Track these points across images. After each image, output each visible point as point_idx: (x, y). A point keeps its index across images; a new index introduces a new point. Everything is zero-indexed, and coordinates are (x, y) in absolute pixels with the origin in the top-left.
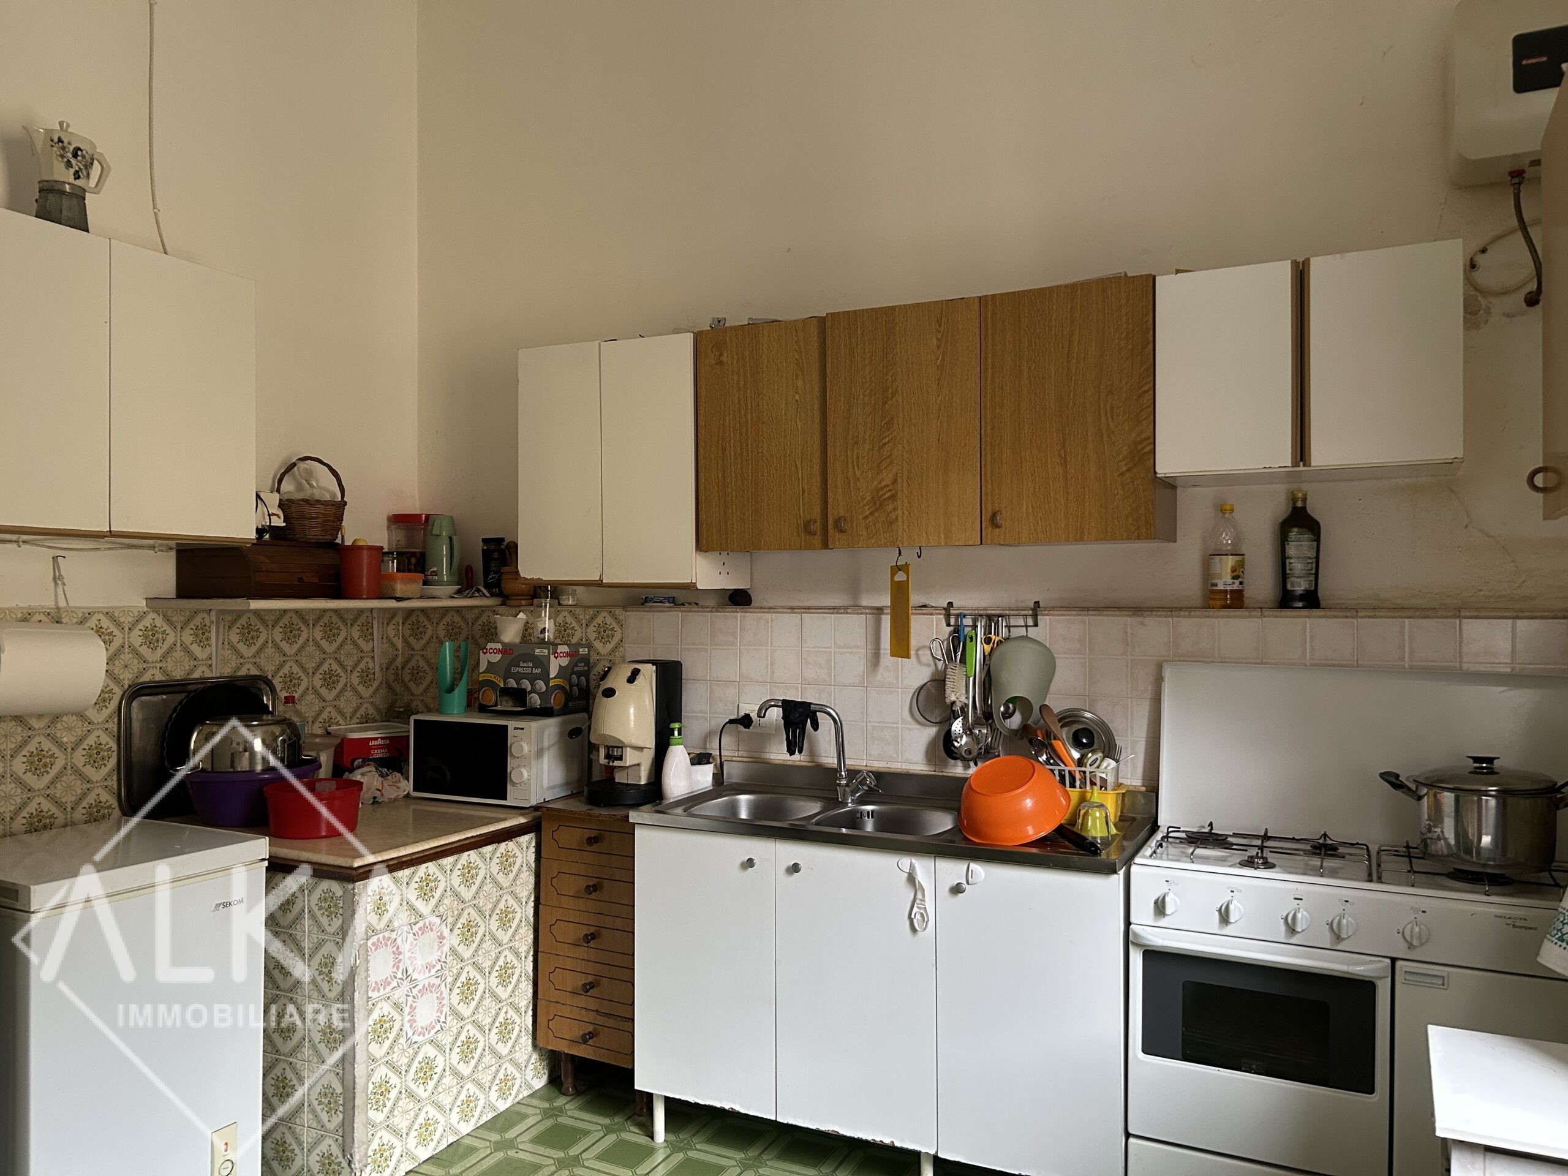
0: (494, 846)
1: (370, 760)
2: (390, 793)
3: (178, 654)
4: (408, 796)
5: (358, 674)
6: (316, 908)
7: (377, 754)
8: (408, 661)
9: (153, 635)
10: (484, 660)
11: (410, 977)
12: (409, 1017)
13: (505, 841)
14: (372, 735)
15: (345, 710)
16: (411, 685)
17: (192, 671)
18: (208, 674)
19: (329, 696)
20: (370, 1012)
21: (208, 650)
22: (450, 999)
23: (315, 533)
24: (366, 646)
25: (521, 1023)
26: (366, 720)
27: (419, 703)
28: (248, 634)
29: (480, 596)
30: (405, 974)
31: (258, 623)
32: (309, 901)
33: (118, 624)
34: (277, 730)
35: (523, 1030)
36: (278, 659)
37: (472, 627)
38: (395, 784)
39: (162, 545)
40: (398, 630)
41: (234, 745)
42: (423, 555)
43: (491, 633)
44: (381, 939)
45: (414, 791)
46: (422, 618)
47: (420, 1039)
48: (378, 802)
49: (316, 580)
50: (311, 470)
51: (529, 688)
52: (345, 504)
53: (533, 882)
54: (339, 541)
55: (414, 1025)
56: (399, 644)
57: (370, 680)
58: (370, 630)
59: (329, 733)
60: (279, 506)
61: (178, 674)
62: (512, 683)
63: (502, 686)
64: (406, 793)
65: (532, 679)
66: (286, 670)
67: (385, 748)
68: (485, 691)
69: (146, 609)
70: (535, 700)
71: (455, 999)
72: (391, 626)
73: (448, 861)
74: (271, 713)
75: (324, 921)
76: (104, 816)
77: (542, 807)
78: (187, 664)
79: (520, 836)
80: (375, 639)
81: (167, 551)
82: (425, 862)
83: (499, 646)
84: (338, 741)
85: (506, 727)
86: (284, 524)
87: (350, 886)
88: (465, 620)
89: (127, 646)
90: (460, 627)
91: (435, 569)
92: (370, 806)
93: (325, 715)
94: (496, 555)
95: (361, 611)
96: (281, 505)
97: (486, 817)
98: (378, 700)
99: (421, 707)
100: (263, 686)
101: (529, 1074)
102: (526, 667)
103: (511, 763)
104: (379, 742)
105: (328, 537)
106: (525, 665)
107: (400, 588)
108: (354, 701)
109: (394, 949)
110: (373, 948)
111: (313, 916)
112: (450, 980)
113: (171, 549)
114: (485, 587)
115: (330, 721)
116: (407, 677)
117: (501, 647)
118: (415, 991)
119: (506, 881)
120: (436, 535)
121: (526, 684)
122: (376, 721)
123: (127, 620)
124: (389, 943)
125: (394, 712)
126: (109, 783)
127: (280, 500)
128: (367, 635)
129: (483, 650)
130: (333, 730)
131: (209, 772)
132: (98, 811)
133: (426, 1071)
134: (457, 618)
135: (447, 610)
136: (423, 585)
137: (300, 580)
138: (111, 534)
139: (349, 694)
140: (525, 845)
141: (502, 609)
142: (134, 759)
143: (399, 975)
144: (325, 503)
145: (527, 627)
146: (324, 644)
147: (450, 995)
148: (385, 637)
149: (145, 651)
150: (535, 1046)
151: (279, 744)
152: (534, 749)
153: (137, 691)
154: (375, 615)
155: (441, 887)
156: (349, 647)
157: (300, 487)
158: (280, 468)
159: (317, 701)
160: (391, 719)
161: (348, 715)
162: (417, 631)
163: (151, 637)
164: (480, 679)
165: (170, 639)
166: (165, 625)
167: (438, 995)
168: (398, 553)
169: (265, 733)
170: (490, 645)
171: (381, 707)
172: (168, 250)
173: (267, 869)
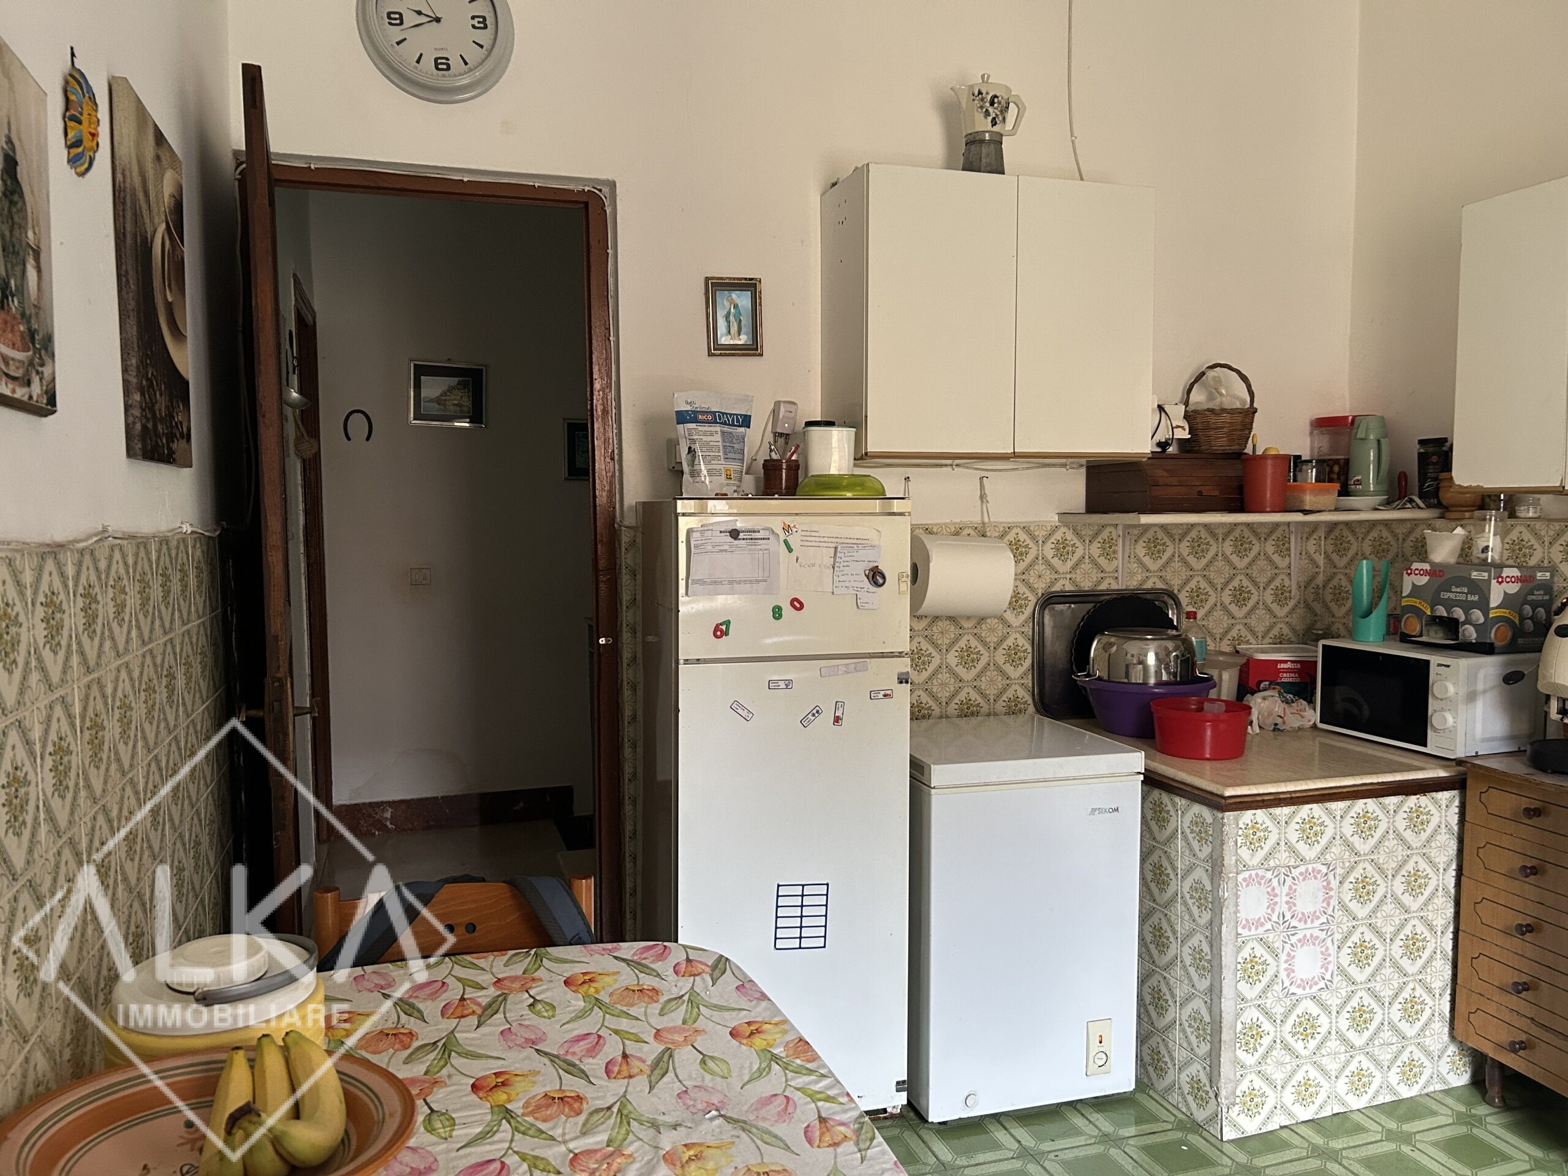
0: (1401, 798)
1: (1278, 684)
2: (1293, 722)
3: (1086, 566)
4: (1314, 726)
5: (1272, 592)
6: (1188, 831)
7: (1286, 678)
8: (1329, 580)
9: (1064, 548)
10: (1408, 582)
11: (1288, 923)
12: (1286, 965)
13: (1415, 794)
14: (1283, 657)
15: (1256, 629)
16: (1332, 605)
17: (1099, 583)
18: (1114, 586)
19: (1239, 612)
20: (1239, 949)
21: (1115, 563)
22: (1338, 957)
23: (1221, 443)
24: (1281, 563)
25: (1435, 1005)
26: (1280, 640)
27: (1341, 627)
28: (1155, 547)
29: (1413, 507)
30: (1281, 918)
31: (1165, 537)
32: (1182, 822)
33: (1034, 538)
34: (1170, 645)
35: (1437, 1014)
36: (1185, 573)
37: (1402, 544)
38: (1299, 713)
39: (1073, 463)
40: (1320, 545)
41: (1129, 656)
42: (1347, 462)
43: (1421, 552)
44: (1254, 876)
45: (1321, 722)
46: (1346, 533)
47: (1299, 991)
48: (1279, 729)
49: (1217, 493)
50: (1219, 377)
51: (1462, 618)
52: (1255, 411)
53: (1455, 848)
54: (1249, 450)
55: (1292, 975)
56: (1321, 560)
57: (1286, 598)
58: (1287, 545)
59: (1237, 652)
60: (1184, 418)
61: (1086, 585)
62: (1442, 611)
63: (1429, 613)
64: (1312, 723)
65: (1467, 607)
66: (1192, 584)
67: (1295, 673)
68: (1408, 618)
69: (1058, 524)
70: (1470, 633)
71: (1345, 960)
72: (1312, 541)
73: (1338, 806)
74: (1175, 628)
75: (1196, 845)
76: (1020, 711)
77: (1466, 762)
78: (1095, 576)
79: (1437, 791)
80: (1292, 556)
81: (1077, 468)
82: (1307, 803)
83: (1427, 566)
84: (1244, 661)
85: (1428, 662)
86: (1189, 436)
87: (1220, 815)
88: (1395, 536)
89: (1040, 558)
90: (1388, 543)
91: (1359, 478)
92: (1271, 734)
93: (1234, 633)
94: (1434, 459)
95: (1276, 525)
96: (1186, 417)
97: (1397, 762)
98: (1294, 620)
99: (1343, 631)
100: (1171, 602)
101: (1444, 1067)
102: (1460, 593)
103: (1432, 705)
104: (1288, 665)
105: (1235, 448)
106: (1459, 590)
107: (1309, 500)
108: (1268, 620)
109: (1269, 890)
110: (1244, 884)
111: (1185, 838)
112: (1338, 936)
113: (1082, 466)
114: (1420, 498)
115: (1239, 639)
116: (1329, 598)
117: (1429, 568)
118: (1294, 939)
119: (1416, 840)
120: (1362, 439)
121: (1459, 613)
122: (1292, 643)
123: (1041, 534)
124: (1263, 882)
125: (1309, 636)
126: (1025, 681)
127: (1186, 411)
128: (1283, 548)
129: (1407, 570)
130: (1242, 649)
131: (1105, 681)
132: (1016, 705)
133: (1306, 1028)
134: (1385, 533)
135: (1374, 524)
136: (1339, 496)
137: (1200, 493)
138: (1015, 455)
139: (1261, 612)
140: (1444, 803)
141: (1439, 523)
142: (1047, 662)
143: (1275, 918)
144: (1232, 412)
145: (1467, 545)
146: (1235, 559)
147: (1338, 953)
148: (1304, 553)
149: (1056, 562)
150: (1452, 1037)
151: (1172, 660)
152: (1463, 691)
153: (1049, 600)
154: (1293, 529)
155: (1329, 833)
156: (1262, 563)
157: (1211, 398)
158: (1190, 379)
159: (1226, 617)
160: (1308, 642)
161: (1260, 635)
162: (1341, 547)
163: (1062, 551)
164: (1403, 604)
165: (1079, 553)
166: (1074, 538)
167: (1323, 949)
168: (1318, 461)
169: (1159, 647)
170: (1415, 566)
171: (1298, 628)
172: (1084, 177)
173: (1142, 782)
